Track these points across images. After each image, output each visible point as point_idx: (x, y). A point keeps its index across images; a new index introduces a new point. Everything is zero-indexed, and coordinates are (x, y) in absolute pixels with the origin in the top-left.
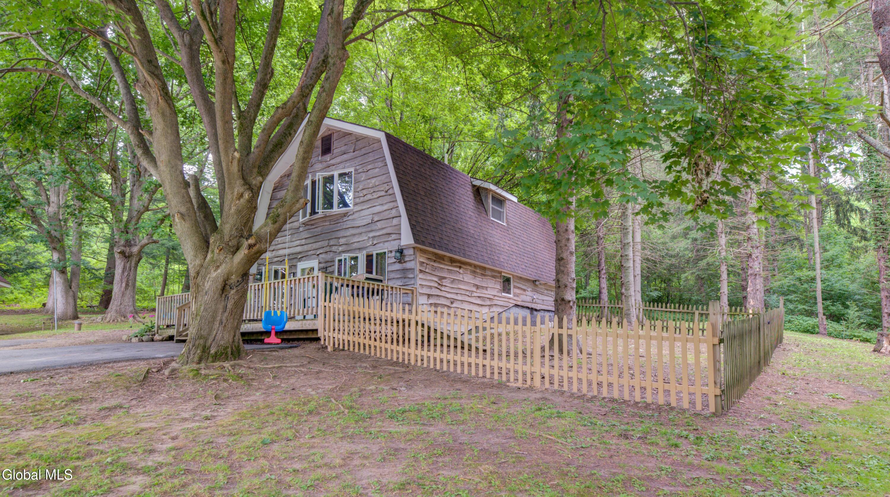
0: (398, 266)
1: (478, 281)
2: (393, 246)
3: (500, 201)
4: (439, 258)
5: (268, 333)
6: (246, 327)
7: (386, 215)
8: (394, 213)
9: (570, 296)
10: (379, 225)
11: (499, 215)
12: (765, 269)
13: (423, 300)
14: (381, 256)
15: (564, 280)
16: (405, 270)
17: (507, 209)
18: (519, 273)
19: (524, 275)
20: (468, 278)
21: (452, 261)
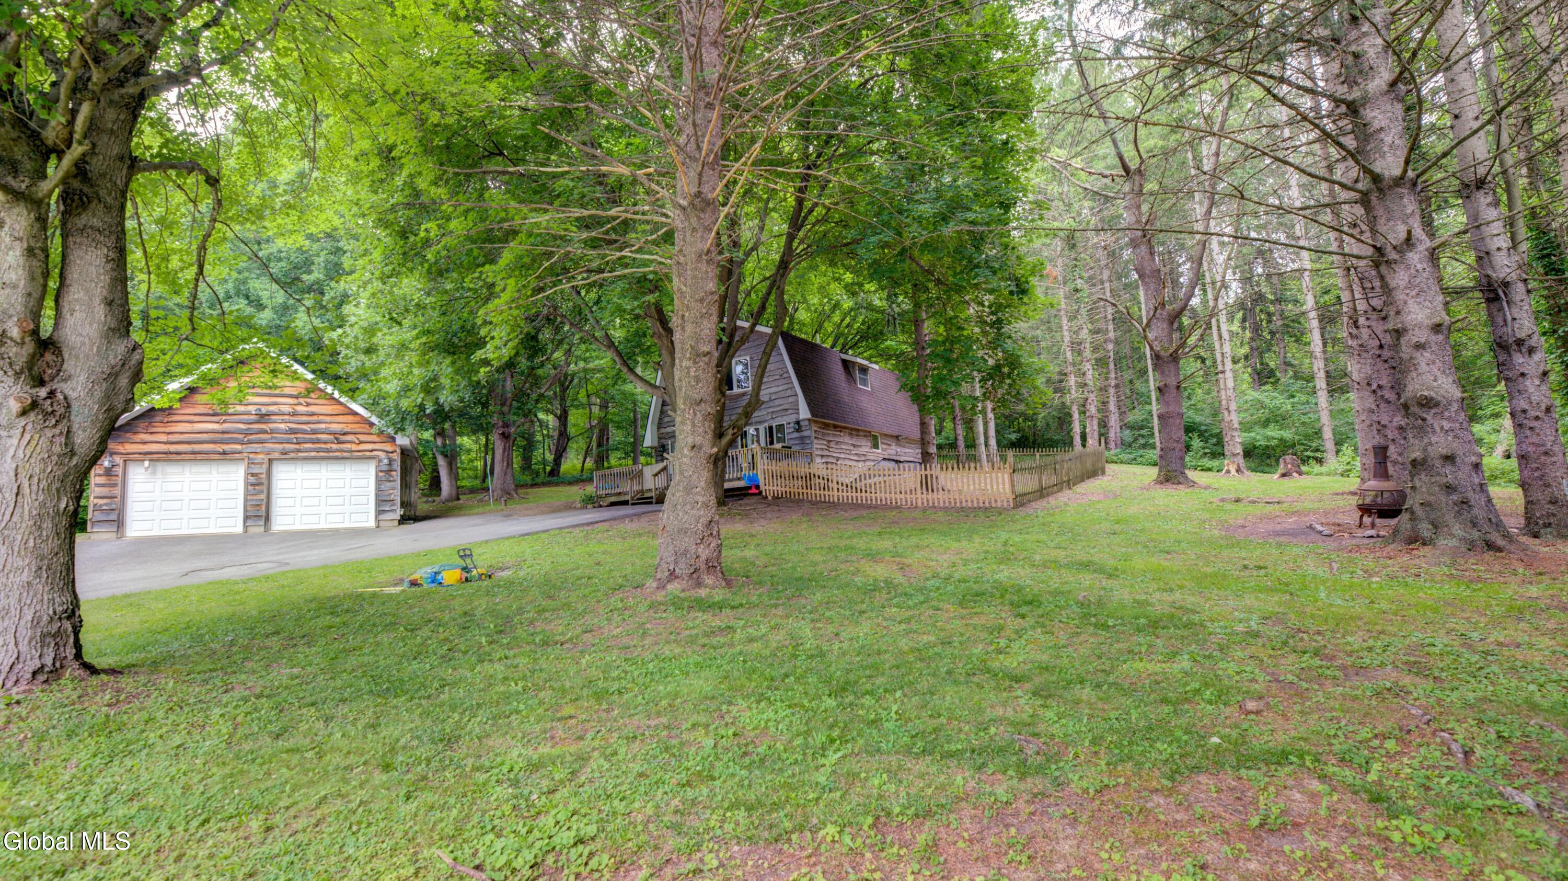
0: (796, 435)
1: (854, 441)
2: (793, 418)
3: (864, 370)
4: (826, 426)
5: (749, 488)
6: (727, 485)
7: (782, 394)
8: (789, 392)
9: (933, 450)
10: (777, 402)
11: (864, 382)
12: (1099, 411)
13: (818, 460)
14: (781, 427)
15: (927, 438)
16: (802, 438)
17: (870, 377)
18: (886, 431)
19: (889, 432)
20: (847, 439)
21: (835, 427)
